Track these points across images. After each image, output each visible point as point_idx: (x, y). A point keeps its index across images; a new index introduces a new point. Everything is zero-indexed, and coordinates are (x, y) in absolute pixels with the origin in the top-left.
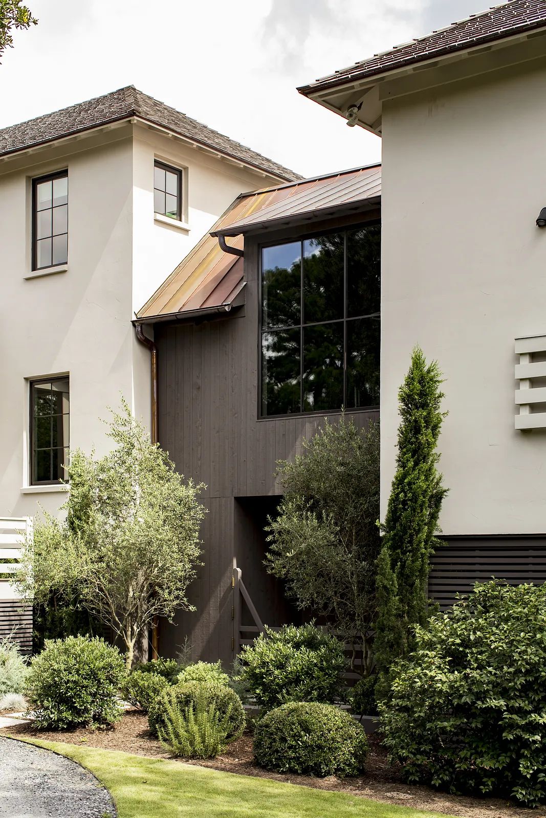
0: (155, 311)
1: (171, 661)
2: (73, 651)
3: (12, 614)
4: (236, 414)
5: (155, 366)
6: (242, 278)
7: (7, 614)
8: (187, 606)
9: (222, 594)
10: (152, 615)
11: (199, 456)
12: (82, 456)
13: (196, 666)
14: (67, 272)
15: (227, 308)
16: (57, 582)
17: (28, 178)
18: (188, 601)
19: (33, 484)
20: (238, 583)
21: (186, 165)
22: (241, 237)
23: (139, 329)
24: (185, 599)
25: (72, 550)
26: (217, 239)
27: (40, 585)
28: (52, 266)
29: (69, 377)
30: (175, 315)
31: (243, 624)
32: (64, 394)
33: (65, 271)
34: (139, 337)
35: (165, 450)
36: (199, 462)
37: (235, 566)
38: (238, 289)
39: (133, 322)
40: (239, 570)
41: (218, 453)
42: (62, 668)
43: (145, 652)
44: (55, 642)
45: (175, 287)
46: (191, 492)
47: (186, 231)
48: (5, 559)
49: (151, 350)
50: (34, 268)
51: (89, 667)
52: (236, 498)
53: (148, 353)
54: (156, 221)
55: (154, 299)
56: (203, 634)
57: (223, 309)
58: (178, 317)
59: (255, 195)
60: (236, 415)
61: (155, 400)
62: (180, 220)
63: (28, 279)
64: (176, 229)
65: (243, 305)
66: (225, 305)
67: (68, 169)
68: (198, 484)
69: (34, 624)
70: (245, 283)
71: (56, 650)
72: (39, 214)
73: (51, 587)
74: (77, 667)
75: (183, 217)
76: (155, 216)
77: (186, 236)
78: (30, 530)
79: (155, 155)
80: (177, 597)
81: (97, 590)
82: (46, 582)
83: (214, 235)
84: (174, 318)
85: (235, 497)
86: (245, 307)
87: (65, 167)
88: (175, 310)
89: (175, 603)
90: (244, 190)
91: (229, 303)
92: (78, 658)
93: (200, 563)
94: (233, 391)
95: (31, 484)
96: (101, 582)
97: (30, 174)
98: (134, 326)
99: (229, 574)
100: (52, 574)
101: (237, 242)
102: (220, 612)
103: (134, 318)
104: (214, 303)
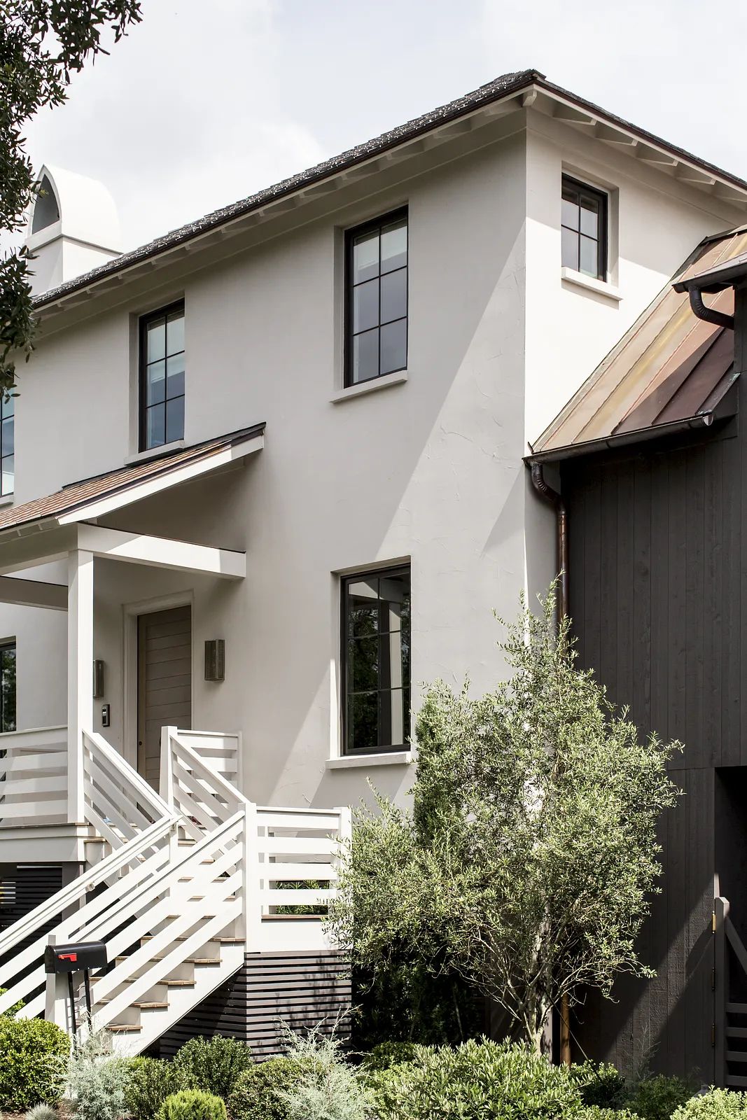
0: (564, 439)
1: (606, 1066)
2: (478, 1073)
3: (318, 976)
4: (718, 615)
5: (563, 538)
6: (732, 366)
7: (311, 976)
8: (638, 968)
9: (692, 944)
10: (575, 982)
11: (647, 696)
12: (447, 694)
13: (708, 1097)
14: (406, 385)
15: (706, 420)
16: (409, 925)
17: (338, 229)
18: (639, 959)
19: (347, 752)
20: (723, 923)
21: (616, 183)
22: (729, 292)
23: (538, 472)
24: (633, 954)
25: (433, 868)
26: (686, 295)
27: (378, 930)
28: (380, 376)
29: (410, 566)
30: (606, 441)
31: (732, 1001)
32: (392, 605)
33: (402, 383)
34: (537, 486)
35: (600, 683)
36: (647, 706)
37: (717, 894)
38: (724, 386)
39: (526, 460)
40: (724, 900)
41: (684, 689)
42: (461, 1111)
43: (548, 1047)
44: (437, 1051)
45: (599, 396)
46: (656, 758)
47: (615, 300)
48: (301, 881)
49: (556, 510)
50: (348, 382)
51: (515, 1107)
52: (719, 771)
53: (549, 517)
54: (567, 282)
55: (561, 420)
56: (656, 1016)
57: (700, 422)
58: (611, 444)
59: (732, 236)
60: (719, 619)
61: (564, 600)
62: (605, 280)
63: (339, 403)
64: (598, 297)
65: (734, 416)
66: (704, 415)
67: (407, 206)
68: (668, 742)
69: (353, 994)
70: (736, 376)
71: (443, 1071)
72: (356, 290)
73: (398, 933)
74: (489, 1107)
75: (609, 275)
76: (564, 272)
77: (616, 310)
78: (347, 831)
79: (564, 166)
80: (619, 952)
81: (480, 939)
82: (390, 925)
83: (680, 288)
84: (604, 446)
85: (717, 769)
86: (738, 418)
87: (404, 202)
88: (605, 432)
89: (615, 962)
90: (712, 232)
91: (710, 411)
92: (490, 1088)
93: (653, 888)
94: (712, 576)
95: (344, 753)
96: (489, 923)
97: (342, 222)
98: (528, 466)
99: (706, 908)
100: (399, 909)
101: (723, 301)
102: (687, 975)
103: (528, 453)
104: (682, 413)
